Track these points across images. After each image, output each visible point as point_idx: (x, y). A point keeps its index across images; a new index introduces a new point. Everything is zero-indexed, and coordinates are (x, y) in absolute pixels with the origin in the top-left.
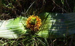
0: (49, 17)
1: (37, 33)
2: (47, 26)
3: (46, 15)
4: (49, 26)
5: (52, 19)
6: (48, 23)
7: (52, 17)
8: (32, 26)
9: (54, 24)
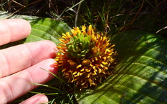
0: (149, 55)
1: (80, 94)
2: (123, 84)
3: (144, 43)
4: (132, 86)
5: (154, 65)
6: (136, 74)
7: (158, 58)
8: (72, 63)
9: (154, 85)
